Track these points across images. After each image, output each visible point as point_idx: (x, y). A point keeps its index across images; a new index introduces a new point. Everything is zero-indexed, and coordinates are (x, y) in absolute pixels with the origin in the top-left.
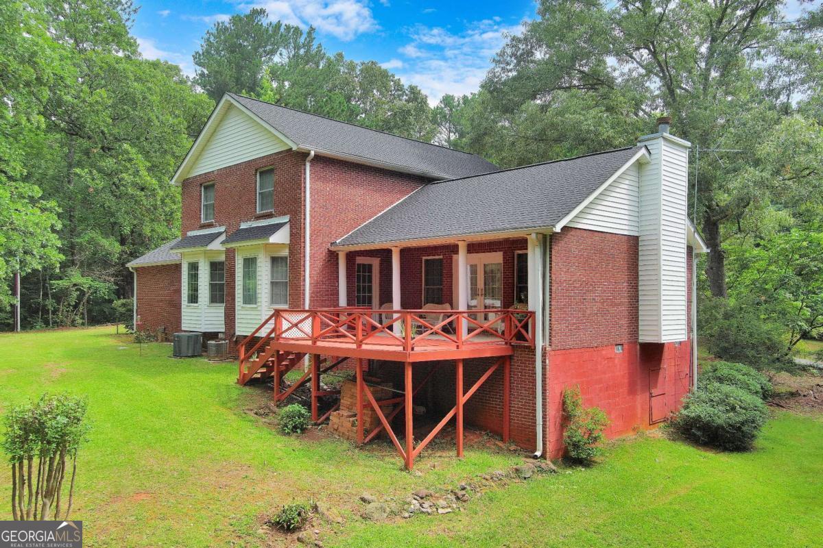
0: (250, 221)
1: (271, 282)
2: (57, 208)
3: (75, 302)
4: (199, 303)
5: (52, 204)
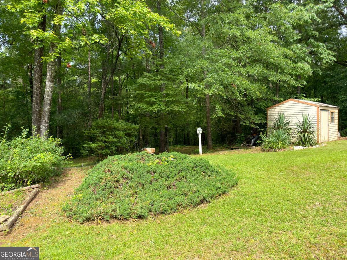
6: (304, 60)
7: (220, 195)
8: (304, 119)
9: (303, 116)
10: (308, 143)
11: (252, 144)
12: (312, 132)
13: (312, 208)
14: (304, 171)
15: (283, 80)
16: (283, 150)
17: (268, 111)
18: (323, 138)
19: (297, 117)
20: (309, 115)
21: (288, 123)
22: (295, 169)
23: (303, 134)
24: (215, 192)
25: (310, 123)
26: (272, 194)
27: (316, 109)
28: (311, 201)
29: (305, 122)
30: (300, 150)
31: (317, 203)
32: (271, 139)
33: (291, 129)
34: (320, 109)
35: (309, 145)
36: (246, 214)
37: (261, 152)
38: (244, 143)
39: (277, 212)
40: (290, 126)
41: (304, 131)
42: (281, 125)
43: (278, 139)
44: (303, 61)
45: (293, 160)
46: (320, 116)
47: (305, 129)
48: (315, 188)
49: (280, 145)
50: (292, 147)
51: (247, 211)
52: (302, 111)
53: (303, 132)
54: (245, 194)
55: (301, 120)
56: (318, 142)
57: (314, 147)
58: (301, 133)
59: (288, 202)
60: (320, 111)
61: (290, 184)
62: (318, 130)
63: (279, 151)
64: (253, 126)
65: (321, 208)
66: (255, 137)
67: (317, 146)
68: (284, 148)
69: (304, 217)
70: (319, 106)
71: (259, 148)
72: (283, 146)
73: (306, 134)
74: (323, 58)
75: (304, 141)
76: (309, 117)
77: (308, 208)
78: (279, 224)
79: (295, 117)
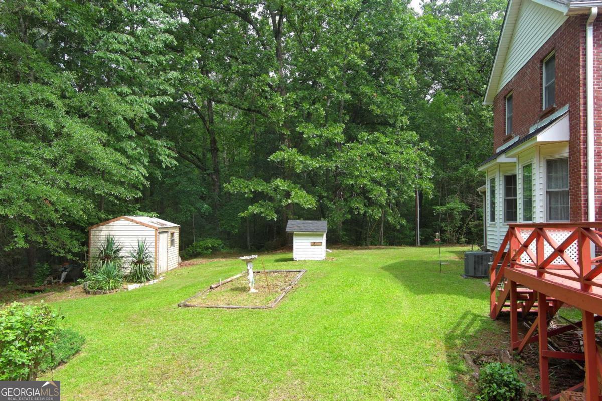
0: (537, 123)
1: (547, 192)
2: (430, 148)
3: (460, 223)
4: (496, 221)
5: (426, 144)
6: (139, 161)
7: (74, 355)
8: (140, 246)
9: (138, 243)
10: (144, 277)
11: (62, 280)
12: (149, 263)
13: (152, 349)
14: (143, 319)
15: (114, 194)
16: (115, 291)
17: (91, 231)
18: (162, 268)
19: (132, 244)
20: (146, 241)
21: (118, 250)
22: (135, 317)
23: (138, 265)
24: (70, 353)
25: (147, 251)
26: (120, 344)
27: (154, 232)
28: (151, 344)
29: (141, 251)
30: (136, 289)
31: (155, 344)
32: (99, 277)
33: (122, 257)
34: (158, 231)
35: (146, 280)
36: (104, 363)
37: (85, 295)
38: (48, 278)
39: (128, 357)
40: (122, 253)
41: (140, 261)
42: (110, 253)
43: (109, 276)
44: (138, 163)
45: (131, 306)
46: (159, 241)
47: (140, 260)
48: (154, 334)
49: (111, 284)
50: (126, 286)
51: (104, 362)
52: (137, 236)
53: (138, 262)
54: (96, 350)
55: (136, 248)
56: (155, 273)
57: (151, 282)
58: (136, 264)
59: (135, 349)
60: (158, 234)
61: (133, 333)
62: (156, 259)
63: (110, 292)
64: (70, 257)
65: (158, 347)
66: (67, 268)
67: (155, 281)
68: (116, 288)
69: (147, 355)
70: (157, 229)
71: (79, 288)
72: (114, 286)
73: (142, 266)
74: (162, 161)
75: (139, 275)
76: (145, 244)
77: (149, 349)
78: (131, 363)
79: (129, 244)
